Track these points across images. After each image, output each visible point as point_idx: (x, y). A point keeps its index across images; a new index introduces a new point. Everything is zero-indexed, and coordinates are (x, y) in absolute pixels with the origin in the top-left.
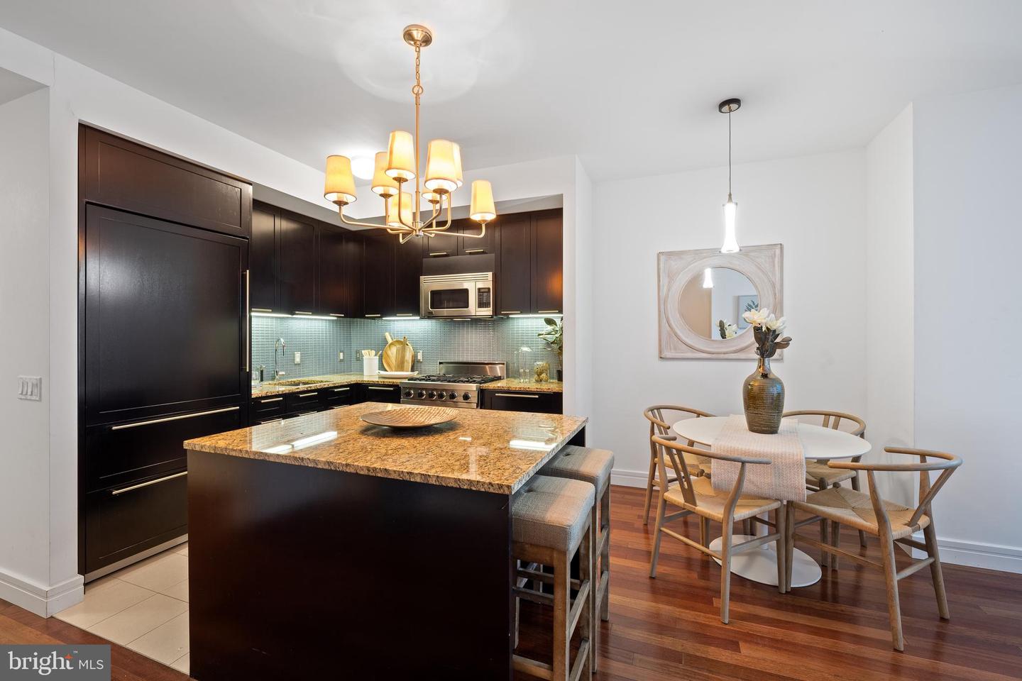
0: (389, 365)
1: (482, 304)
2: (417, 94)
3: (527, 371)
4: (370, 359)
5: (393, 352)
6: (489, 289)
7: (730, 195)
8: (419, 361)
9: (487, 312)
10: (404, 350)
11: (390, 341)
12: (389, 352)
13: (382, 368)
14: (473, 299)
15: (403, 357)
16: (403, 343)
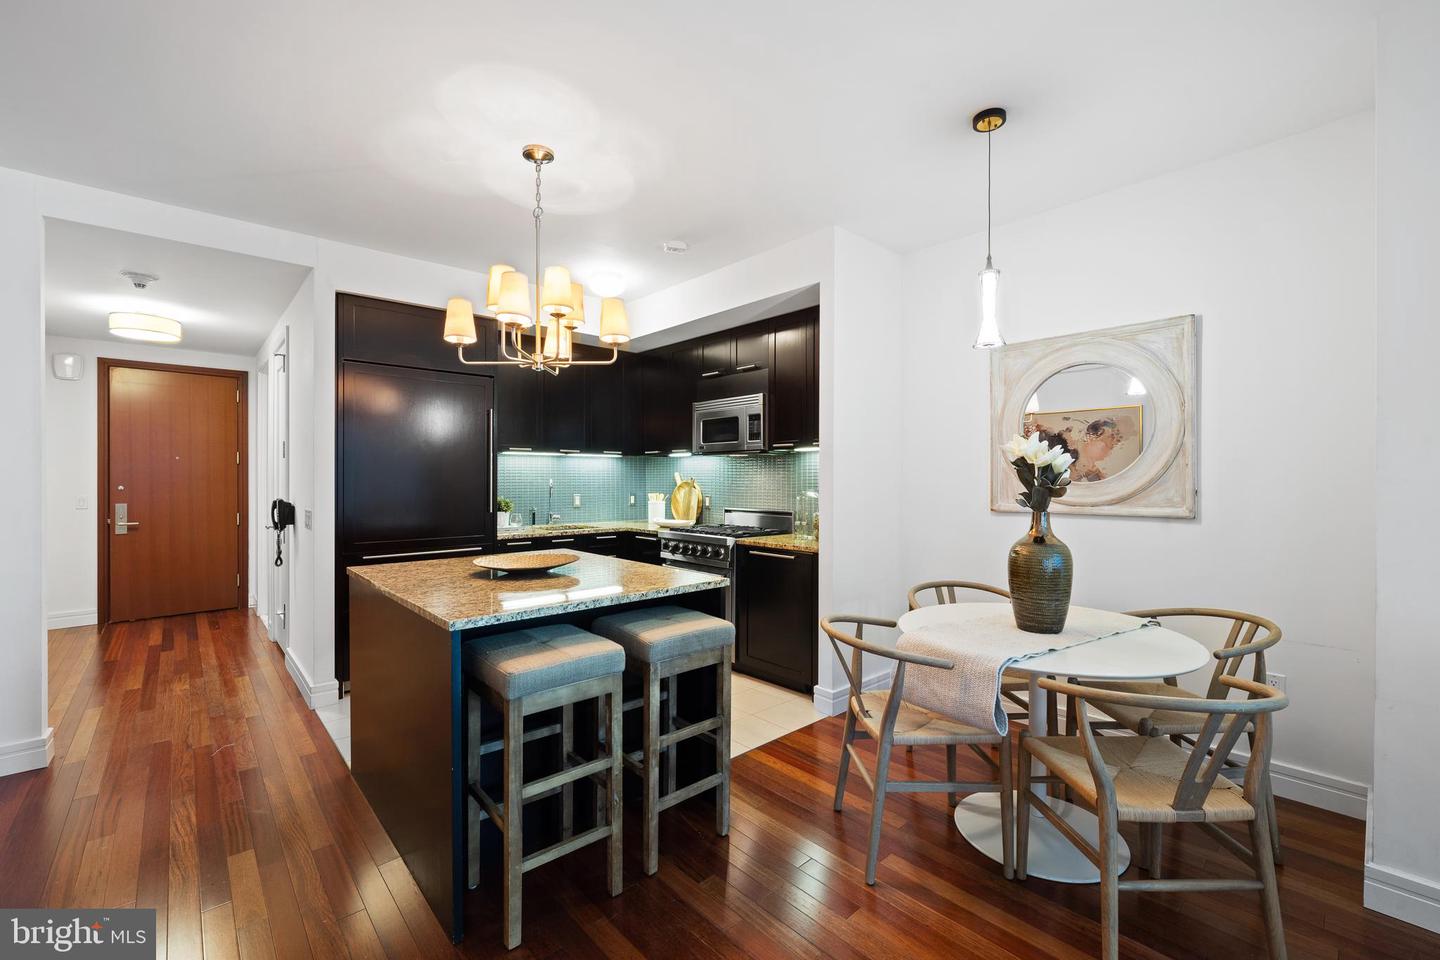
0: (677, 511)
1: (754, 436)
2: (537, 217)
3: (804, 523)
4: (656, 503)
5: (681, 495)
6: (759, 415)
7: (989, 258)
8: (708, 508)
9: (759, 443)
10: (690, 492)
11: (679, 483)
12: (678, 496)
13: (669, 515)
14: (744, 426)
15: (689, 502)
16: (690, 485)
